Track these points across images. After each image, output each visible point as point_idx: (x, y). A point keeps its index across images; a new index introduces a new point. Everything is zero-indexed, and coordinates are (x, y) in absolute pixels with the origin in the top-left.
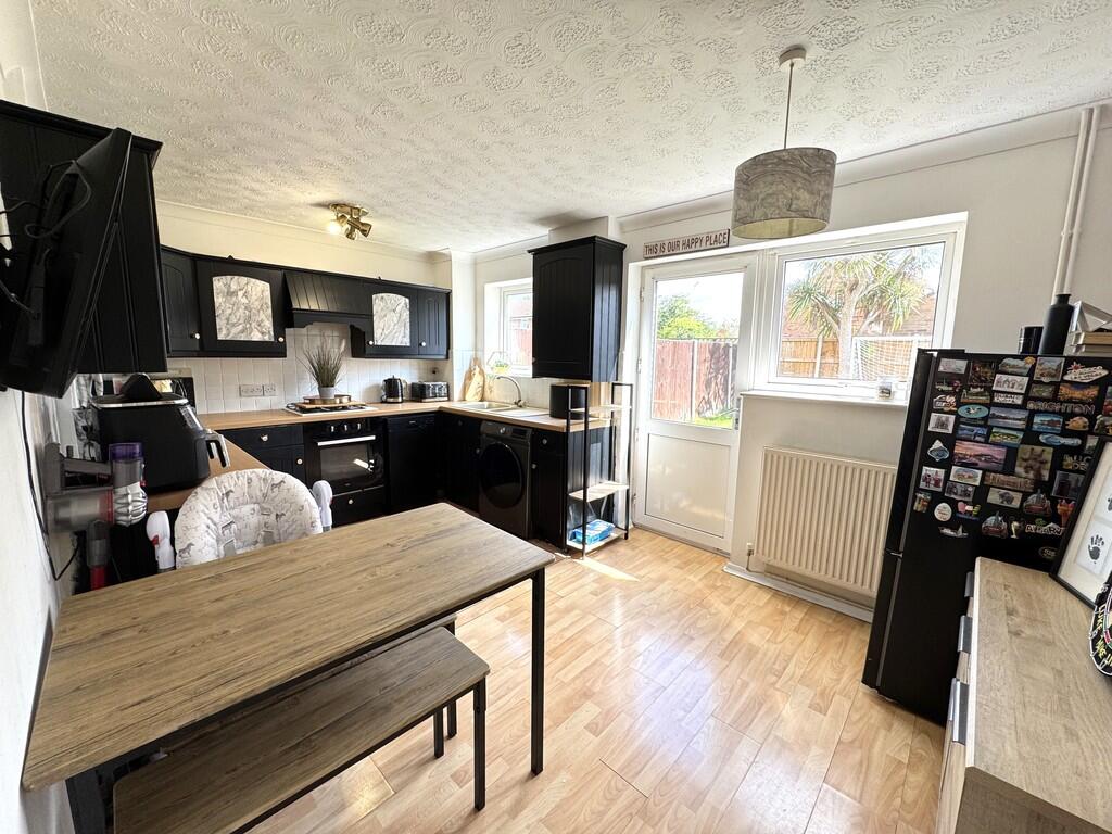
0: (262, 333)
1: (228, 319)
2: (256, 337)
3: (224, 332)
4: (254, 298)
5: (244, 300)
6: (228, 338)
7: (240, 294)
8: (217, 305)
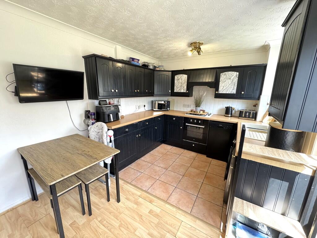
0: (184, 90)
1: (177, 87)
2: (182, 91)
3: (176, 90)
4: (183, 80)
5: (181, 81)
6: (176, 92)
7: (180, 79)
8: (175, 83)
